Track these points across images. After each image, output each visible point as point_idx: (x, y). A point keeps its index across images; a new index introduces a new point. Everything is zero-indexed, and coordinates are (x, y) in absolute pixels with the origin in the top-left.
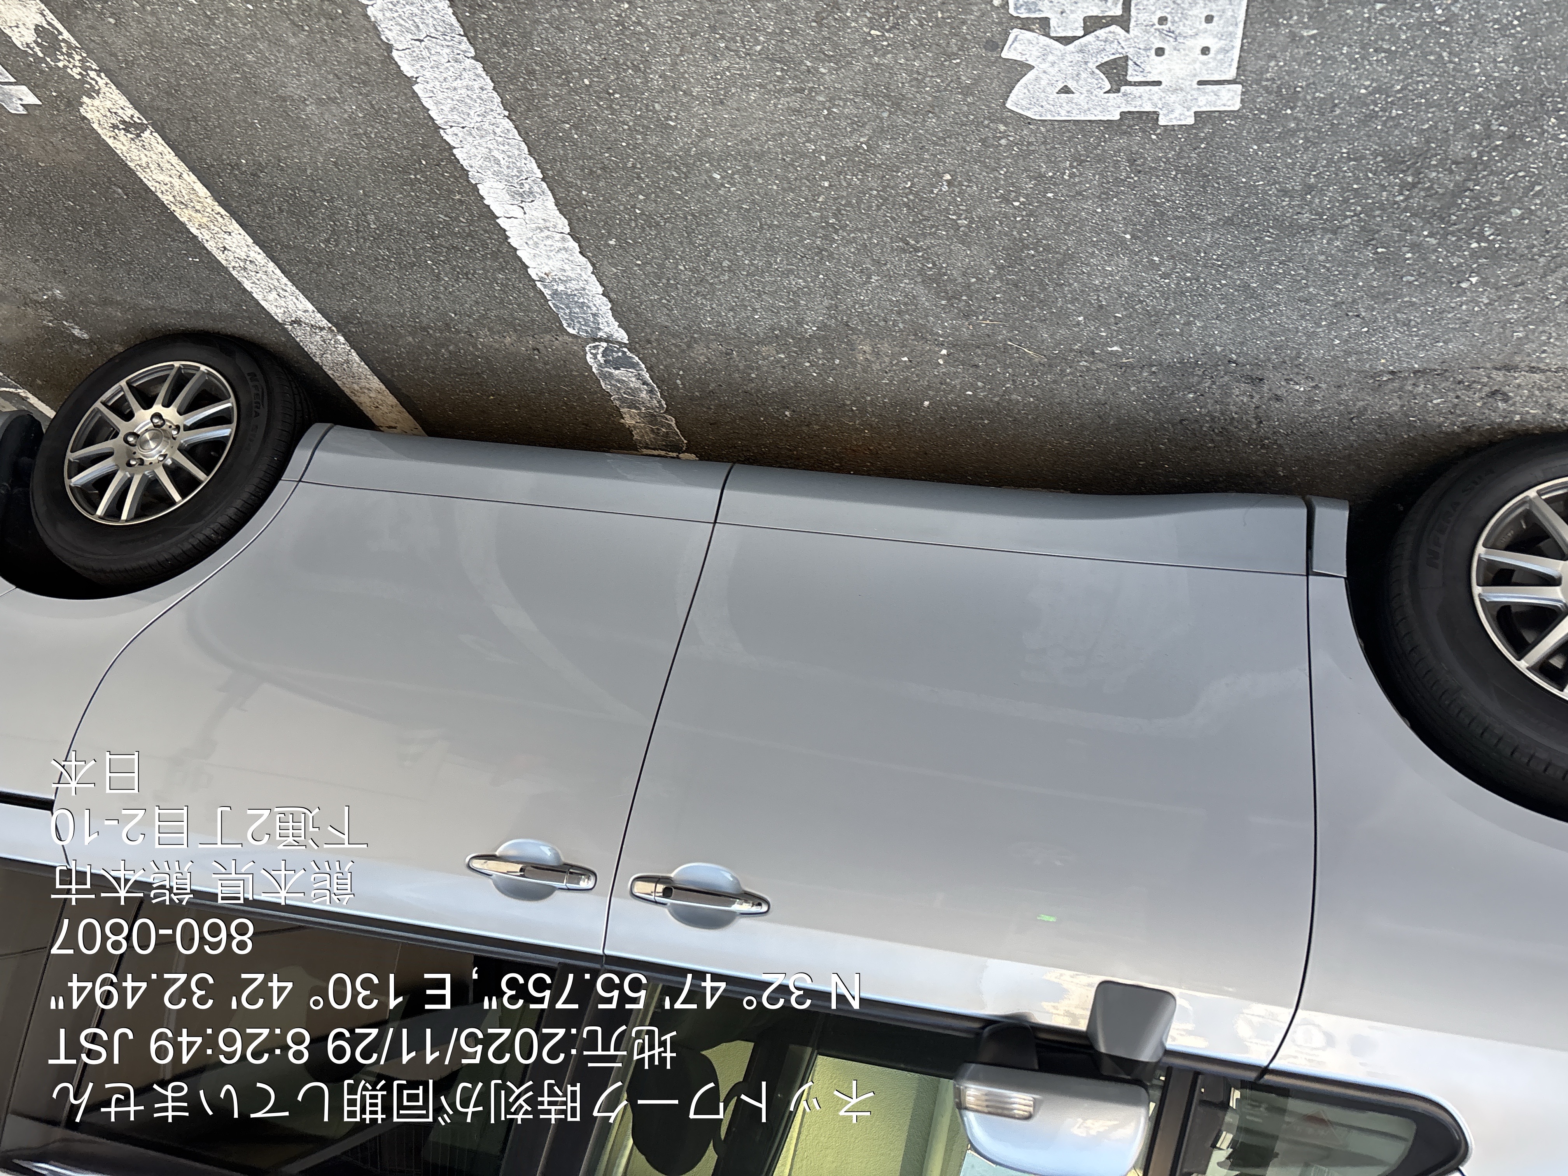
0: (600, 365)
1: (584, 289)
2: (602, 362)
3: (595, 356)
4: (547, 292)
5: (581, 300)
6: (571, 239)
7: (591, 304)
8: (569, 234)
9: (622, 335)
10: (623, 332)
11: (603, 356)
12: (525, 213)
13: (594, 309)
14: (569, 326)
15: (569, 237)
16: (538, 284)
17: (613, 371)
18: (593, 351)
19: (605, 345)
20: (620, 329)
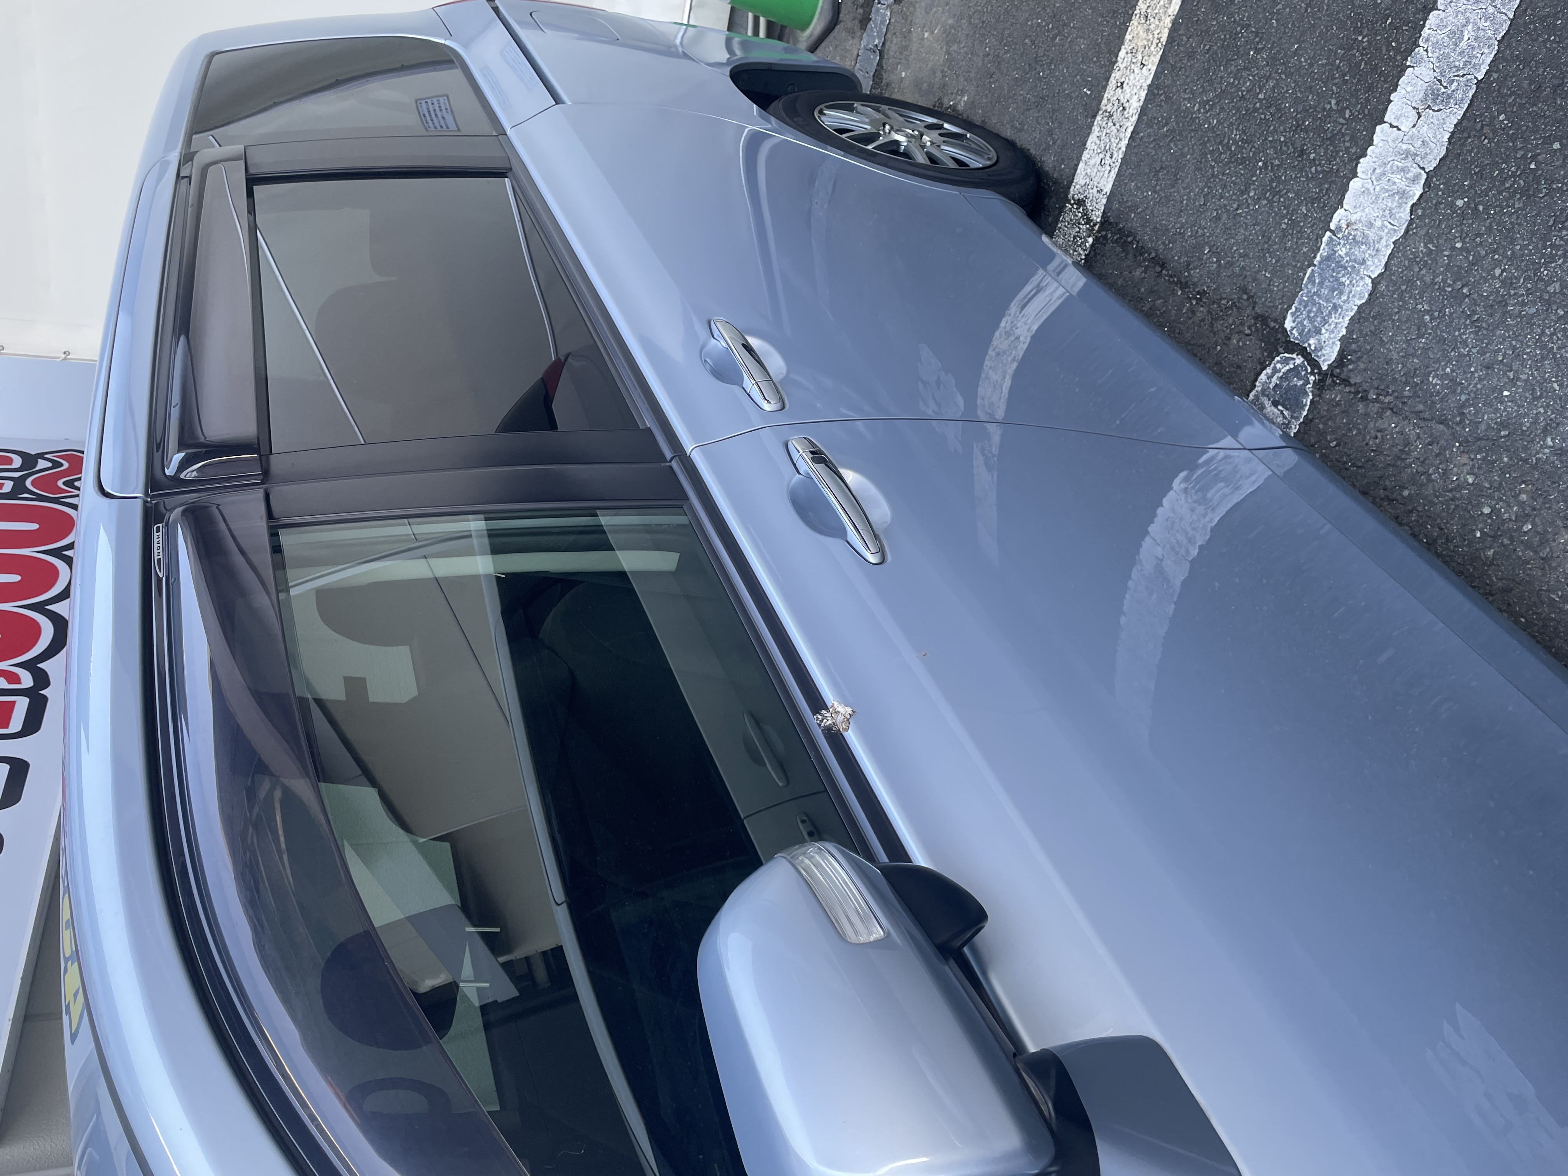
0: (1263, 391)
1: (1363, 262)
2: (1271, 386)
3: (1275, 371)
4: (1324, 251)
5: (1343, 279)
6: (1423, 181)
7: (1347, 290)
8: (1427, 173)
9: (1328, 356)
10: (1337, 348)
11: (1281, 377)
12: (1414, 126)
13: (1344, 298)
14: (1293, 314)
15: (1425, 176)
16: (1328, 234)
17: (1267, 404)
18: (1279, 366)
19: (1299, 360)
20: (1338, 343)
